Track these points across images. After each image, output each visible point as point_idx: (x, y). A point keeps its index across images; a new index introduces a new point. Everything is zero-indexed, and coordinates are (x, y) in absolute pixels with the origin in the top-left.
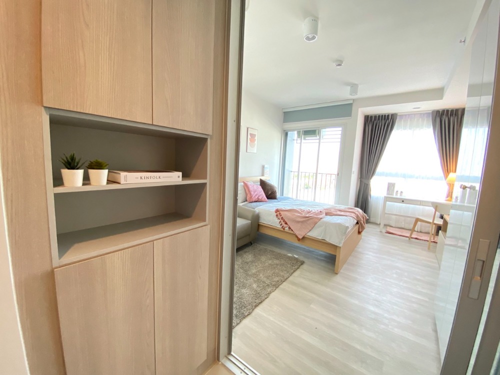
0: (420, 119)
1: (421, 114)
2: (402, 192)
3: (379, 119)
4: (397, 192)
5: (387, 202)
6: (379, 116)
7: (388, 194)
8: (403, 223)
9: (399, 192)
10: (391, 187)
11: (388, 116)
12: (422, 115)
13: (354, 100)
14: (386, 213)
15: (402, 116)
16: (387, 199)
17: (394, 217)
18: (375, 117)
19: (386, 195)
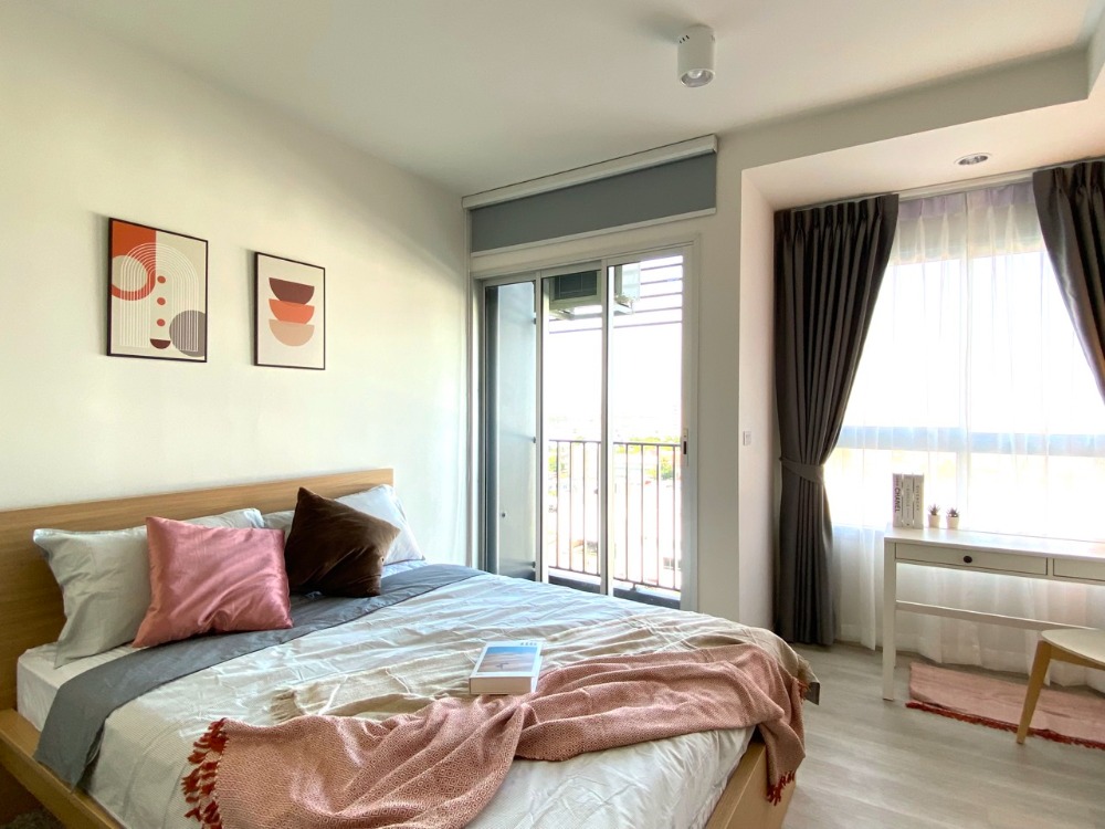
0: (990, 210)
1: (989, 190)
2: (954, 514)
3: (828, 223)
4: (934, 512)
5: (899, 566)
6: (829, 209)
7: (898, 525)
8: (976, 647)
9: (943, 515)
10: (907, 491)
11: (864, 204)
12: (997, 193)
13: (719, 139)
14: (898, 607)
15: (915, 204)
16: (898, 551)
17: (931, 619)
18: (815, 212)
19: (892, 534)
